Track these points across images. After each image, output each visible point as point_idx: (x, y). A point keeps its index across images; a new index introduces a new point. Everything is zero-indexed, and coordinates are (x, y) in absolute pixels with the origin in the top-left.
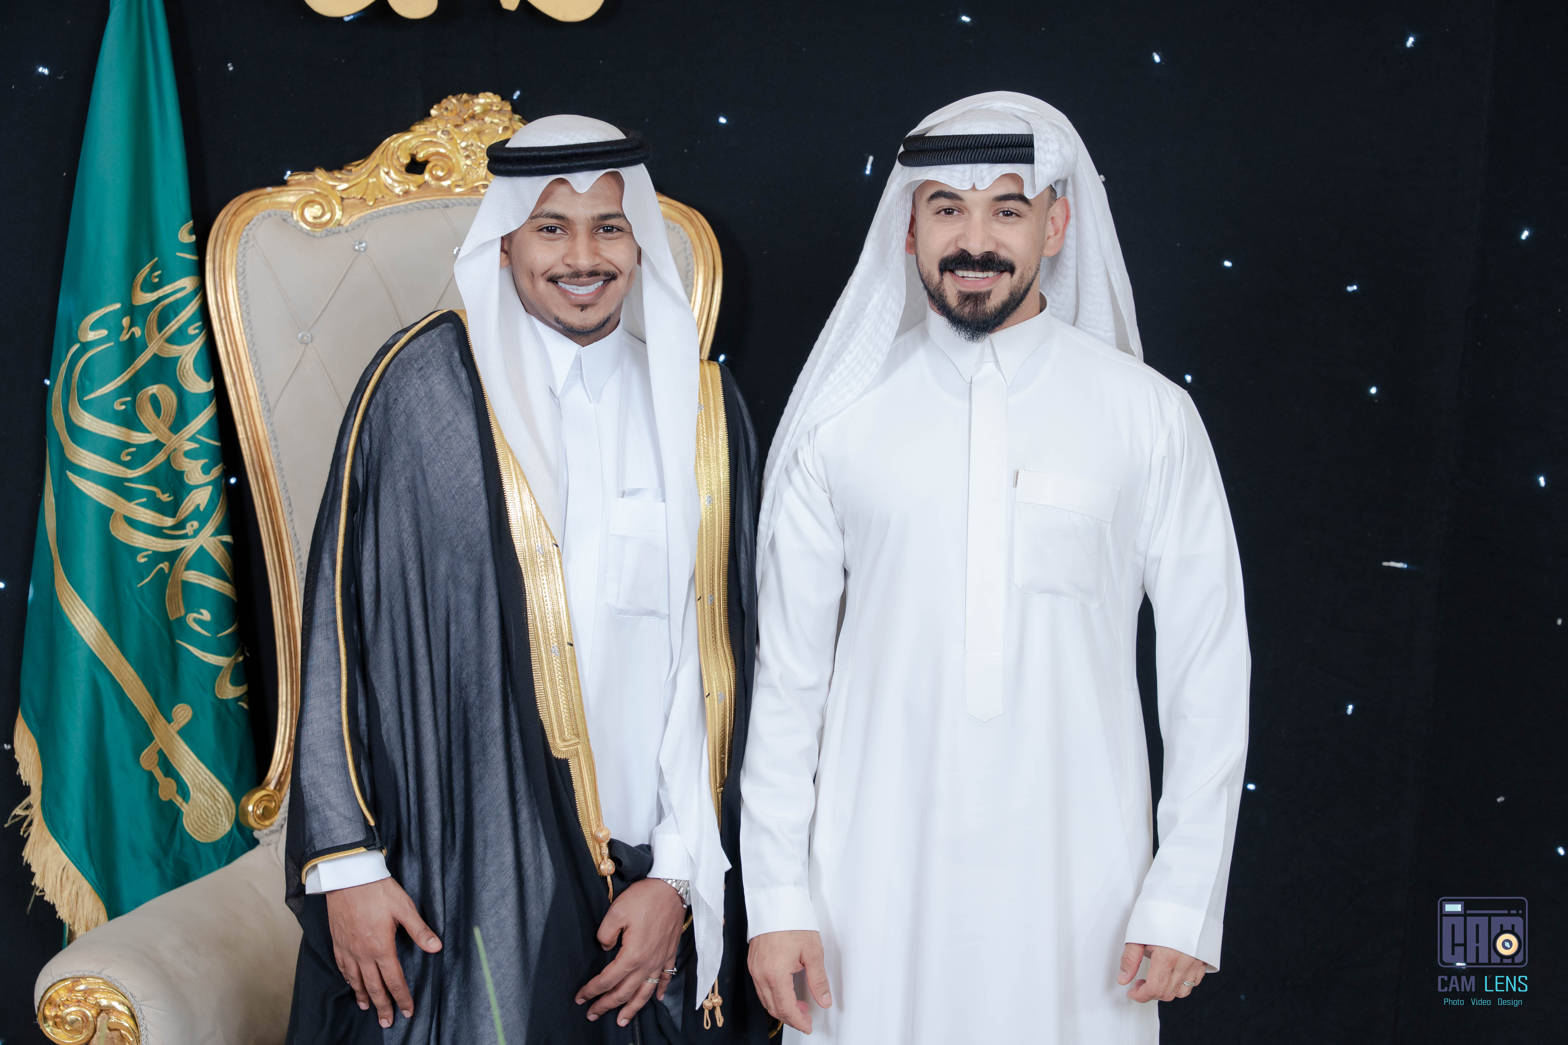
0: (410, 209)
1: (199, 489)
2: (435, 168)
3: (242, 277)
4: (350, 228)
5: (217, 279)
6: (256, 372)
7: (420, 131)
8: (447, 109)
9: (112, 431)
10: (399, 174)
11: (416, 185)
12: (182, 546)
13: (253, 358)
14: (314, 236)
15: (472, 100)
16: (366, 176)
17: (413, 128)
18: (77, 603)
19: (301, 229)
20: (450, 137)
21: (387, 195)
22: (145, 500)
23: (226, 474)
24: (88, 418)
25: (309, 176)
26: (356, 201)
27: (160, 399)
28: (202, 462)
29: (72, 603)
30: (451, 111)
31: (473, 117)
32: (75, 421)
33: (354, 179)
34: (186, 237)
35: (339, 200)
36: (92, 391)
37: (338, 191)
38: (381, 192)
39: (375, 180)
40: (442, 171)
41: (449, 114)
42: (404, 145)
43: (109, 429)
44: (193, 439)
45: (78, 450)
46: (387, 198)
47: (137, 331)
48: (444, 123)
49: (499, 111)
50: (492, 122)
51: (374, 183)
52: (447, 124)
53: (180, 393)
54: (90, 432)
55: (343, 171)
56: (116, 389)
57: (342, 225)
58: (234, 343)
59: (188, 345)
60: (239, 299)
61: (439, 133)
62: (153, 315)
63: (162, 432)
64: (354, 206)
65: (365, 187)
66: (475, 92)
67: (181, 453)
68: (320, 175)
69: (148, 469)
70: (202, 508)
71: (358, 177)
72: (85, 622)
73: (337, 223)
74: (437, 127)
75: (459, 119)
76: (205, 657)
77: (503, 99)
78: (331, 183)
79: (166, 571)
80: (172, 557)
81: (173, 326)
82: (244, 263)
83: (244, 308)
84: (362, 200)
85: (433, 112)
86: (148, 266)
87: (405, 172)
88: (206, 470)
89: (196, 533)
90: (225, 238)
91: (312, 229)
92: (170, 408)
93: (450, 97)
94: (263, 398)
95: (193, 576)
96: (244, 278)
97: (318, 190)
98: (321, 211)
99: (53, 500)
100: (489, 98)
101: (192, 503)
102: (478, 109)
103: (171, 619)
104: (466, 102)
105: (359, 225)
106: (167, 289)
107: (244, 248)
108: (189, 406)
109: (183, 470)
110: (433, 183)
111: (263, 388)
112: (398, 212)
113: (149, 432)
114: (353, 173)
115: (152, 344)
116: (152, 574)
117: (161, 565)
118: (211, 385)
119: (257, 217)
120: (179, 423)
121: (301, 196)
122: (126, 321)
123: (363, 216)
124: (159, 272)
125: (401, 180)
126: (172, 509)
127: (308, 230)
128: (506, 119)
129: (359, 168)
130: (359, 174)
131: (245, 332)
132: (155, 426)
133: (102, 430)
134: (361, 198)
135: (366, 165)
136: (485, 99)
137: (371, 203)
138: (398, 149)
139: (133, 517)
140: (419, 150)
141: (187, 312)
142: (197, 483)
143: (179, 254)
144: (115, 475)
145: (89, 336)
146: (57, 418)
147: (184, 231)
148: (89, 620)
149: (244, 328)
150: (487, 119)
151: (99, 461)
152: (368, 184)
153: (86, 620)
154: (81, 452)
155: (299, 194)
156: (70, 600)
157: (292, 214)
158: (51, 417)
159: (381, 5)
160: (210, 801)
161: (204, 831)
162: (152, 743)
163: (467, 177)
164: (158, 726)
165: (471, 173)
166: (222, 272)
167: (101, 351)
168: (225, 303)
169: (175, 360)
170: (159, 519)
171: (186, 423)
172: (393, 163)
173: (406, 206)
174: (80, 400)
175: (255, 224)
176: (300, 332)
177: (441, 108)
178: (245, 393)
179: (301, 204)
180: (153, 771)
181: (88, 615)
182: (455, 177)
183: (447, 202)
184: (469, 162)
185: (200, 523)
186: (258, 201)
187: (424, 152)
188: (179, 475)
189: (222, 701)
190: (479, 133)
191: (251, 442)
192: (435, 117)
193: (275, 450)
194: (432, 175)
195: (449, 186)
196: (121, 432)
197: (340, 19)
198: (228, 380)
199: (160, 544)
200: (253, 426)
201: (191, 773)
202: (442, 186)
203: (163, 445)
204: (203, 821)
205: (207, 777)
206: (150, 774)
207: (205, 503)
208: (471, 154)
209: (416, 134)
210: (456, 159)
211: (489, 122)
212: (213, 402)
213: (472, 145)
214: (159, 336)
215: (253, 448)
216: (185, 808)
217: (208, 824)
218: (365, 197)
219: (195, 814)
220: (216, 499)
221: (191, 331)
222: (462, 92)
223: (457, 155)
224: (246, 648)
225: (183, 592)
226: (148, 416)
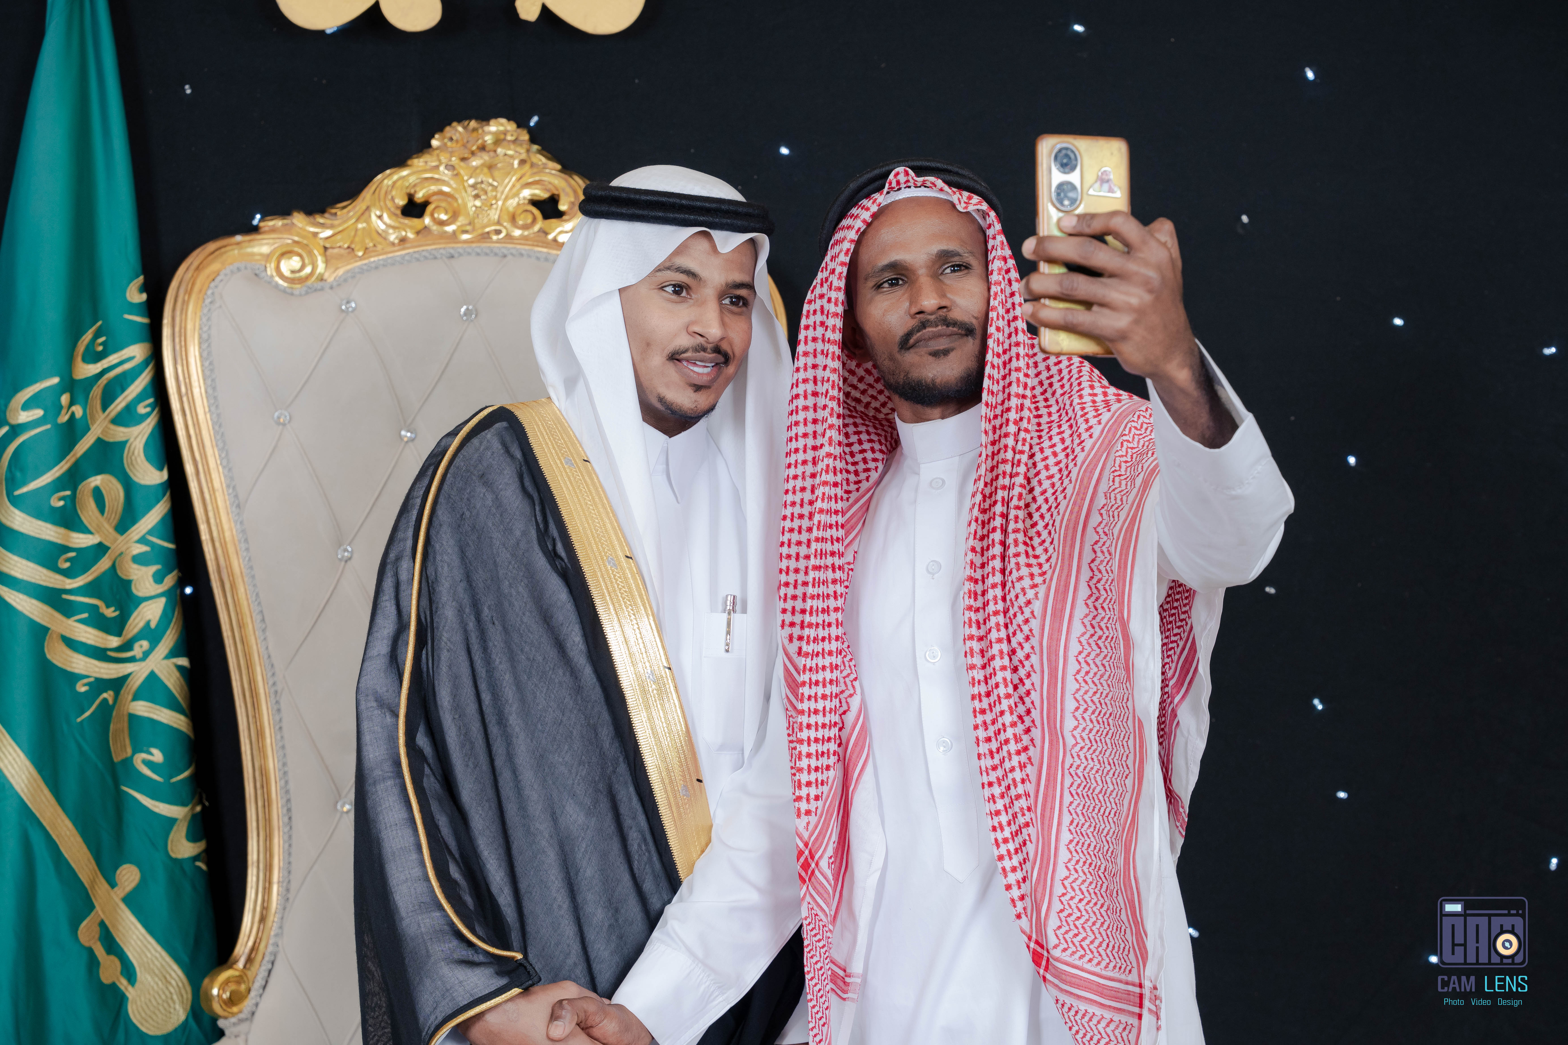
0: (408, 261)
1: (150, 602)
2: (436, 210)
3: (206, 345)
4: (335, 284)
5: (178, 347)
6: (223, 457)
7: (418, 166)
8: (451, 139)
9: (48, 532)
10: (394, 218)
11: (413, 231)
12: (129, 671)
13: (219, 442)
14: (292, 294)
15: (482, 127)
16: (353, 220)
17: (409, 162)
18: (5, 742)
19: (277, 286)
20: (455, 172)
21: (380, 243)
22: (85, 615)
23: (181, 583)
24: (20, 517)
25: (285, 221)
26: (342, 251)
27: (104, 492)
28: (154, 568)
30: (457, 141)
31: (483, 148)
32: (4, 520)
33: (340, 225)
34: (136, 296)
35: (322, 250)
36: (25, 483)
37: (321, 239)
38: (372, 240)
39: (364, 225)
40: (446, 213)
41: (454, 145)
42: (400, 182)
43: (44, 529)
44: (142, 540)
45: (7, 556)
46: (379, 247)
47: (78, 410)
48: (448, 155)
49: (514, 142)
50: (506, 155)
51: (364, 228)
52: (451, 157)
53: (128, 484)
54: (22, 534)
55: (326, 215)
56: (53, 481)
57: (326, 280)
58: (197, 424)
59: (138, 427)
60: (203, 371)
61: (442, 168)
62: (96, 391)
63: (106, 532)
64: (340, 257)
65: (353, 233)
66: (485, 117)
67: (129, 558)
68: (299, 219)
69: (90, 578)
70: (153, 625)
71: (345, 222)
72: (15, 766)
73: (320, 277)
74: (440, 161)
75: (466, 151)
76: (155, 806)
77: (519, 126)
78: (312, 229)
79: (111, 702)
80: (117, 684)
81: (119, 404)
82: (210, 328)
83: (209, 382)
84: (349, 250)
85: (435, 143)
86: (90, 331)
87: (400, 216)
88: (158, 578)
89: (146, 655)
90: (186, 298)
91: (290, 286)
92: (116, 504)
93: (455, 124)
94: (231, 491)
95: (141, 708)
96: (209, 346)
97: (296, 239)
98: (300, 264)
100: (502, 125)
101: (142, 619)
102: (489, 139)
103: (115, 760)
104: (475, 130)
105: (345, 280)
106: (113, 359)
107: (210, 310)
108: (139, 500)
109: (131, 578)
110: (435, 228)
111: (232, 479)
112: (393, 264)
113: (91, 533)
114: (338, 217)
115: (95, 426)
116: (94, 706)
117: (105, 695)
118: (164, 476)
119: (224, 271)
120: (125, 522)
121: (276, 245)
122: (65, 399)
123: (351, 269)
124: (103, 339)
125: (397, 225)
126: (116, 626)
127: (285, 288)
128: (523, 151)
129: (345, 211)
130: (345, 219)
131: (210, 411)
132: (98, 526)
133: (37, 531)
134: (349, 247)
135: (354, 207)
136: (498, 126)
137: (360, 254)
138: (392, 187)
139: (72, 637)
140: (417, 189)
141: (137, 387)
142: (148, 595)
143: (127, 316)
144: (51, 585)
145: (20, 417)
147: (133, 288)
148: (19, 763)
149: (209, 407)
150: (500, 150)
151: (33, 568)
152: (357, 230)
153: (16, 763)
154: (11, 559)
155: (273, 244)
157: (266, 267)
159: (374, 14)
160: (160, 983)
161: (153, 1020)
162: (93, 914)
163: (476, 221)
164: (99, 892)
165: (480, 216)
166: (183, 339)
167: (35, 435)
168: (186, 376)
169: (122, 445)
170: (102, 638)
171: (134, 521)
172: (386, 205)
173: (403, 257)
174: (9, 495)
175: (222, 281)
176: (276, 411)
177: (444, 138)
178: (210, 485)
179: (277, 255)
180: (93, 947)
181: (18, 756)
182: (461, 220)
183: (452, 251)
184: (478, 203)
185: (151, 643)
186: (225, 252)
187: (424, 191)
188: (126, 584)
189: (176, 861)
190: (491, 167)
191: (217, 544)
192: (437, 148)
193: (245, 554)
194: (434, 219)
195: (454, 232)
196: (59, 534)
197: (322, 33)
198: (189, 469)
199: (104, 668)
200: (219, 524)
201: (138, 950)
202: (446, 232)
203: (108, 548)
204: (152, 1008)
205: (158, 955)
206: (90, 951)
207: (157, 618)
208: (481, 193)
209: (414, 169)
210: (463, 199)
211: (502, 154)
212: (168, 494)
213: (482, 182)
214: (103, 416)
215: (219, 552)
216: (131, 993)
217: (157, 1012)
218: (353, 246)
219: (143, 999)
220: (170, 615)
221: (142, 409)
222: (470, 118)
223: (464, 194)
224: (204, 796)
225: (130, 728)
226: (90, 513)
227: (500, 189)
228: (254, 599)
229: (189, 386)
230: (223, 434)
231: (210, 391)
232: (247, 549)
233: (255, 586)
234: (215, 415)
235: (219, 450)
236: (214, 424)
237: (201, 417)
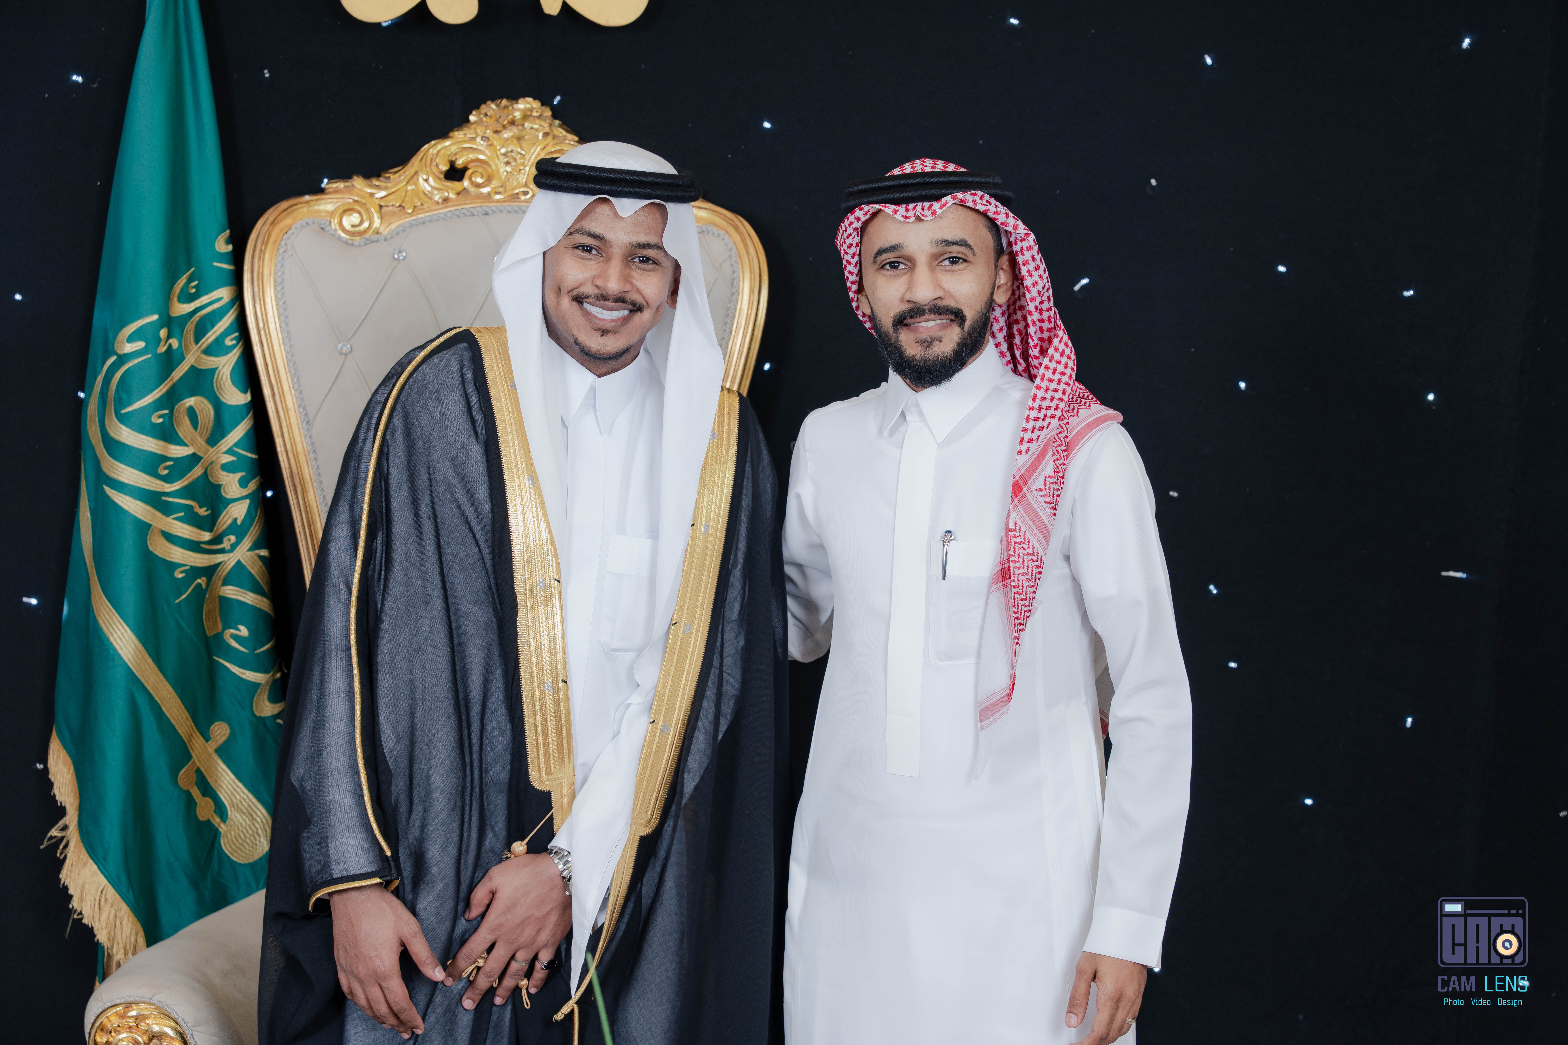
0: (450, 217)
1: (237, 503)
2: (474, 175)
3: (280, 287)
4: (389, 236)
5: (256, 289)
6: (295, 383)
7: (458, 138)
8: (486, 115)
9: (150, 444)
10: (438, 181)
11: (454, 192)
12: (219, 560)
13: (292, 370)
14: (353, 245)
15: (512, 105)
16: (404, 183)
17: (451, 134)
18: (115, 620)
19: (340, 238)
20: (490, 143)
21: (426, 202)
22: (182, 514)
23: (263, 488)
24: (126, 431)
25: (347, 184)
26: (395, 209)
27: (197, 411)
28: (240, 475)
29: (109, 619)
30: (491, 117)
31: (513, 123)
32: (112, 434)
33: (392, 187)
34: (223, 247)
35: (378, 208)
36: (130, 404)
37: (377, 198)
38: (420, 200)
39: (413, 187)
40: (482, 177)
41: (489, 120)
42: (443, 151)
43: (146, 442)
44: (230, 452)
45: (114, 464)
46: (426, 206)
47: (175, 343)
48: (483, 129)
49: (539, 117)
50: (532, 128)
51: (413, 190)
52: (486, 130)
53: (218, 405)
54: (128, 446)
55: (381, 179)
56: (153, 402)
57: (381, 233)
58: (273, 354)
59: (225, 357)
60: (278, 309)
61: (478, 139)
62: (190, 326)
63: (199, 445)
64: (393, 214)
65: (403, 194)
66: (515, 97)
67: (218, 466)
68: (358, 182)
69: (186, 483)
70: (239, 522)
71: (397, 184)
72: (123, 639)
73: (376, 231)
74: (476, 133)
75: (499, 125)
76: (242, 673)
77: (543, 104)
78: (369, 191)
79: (204, 587)
80: (210, 571)
81: (211, 337)
82: (283, 273)
83: (283, 318)
84: (401, 208)
85: (472, 118)
86: (185, 276)
87: (443, 179)
88: (243, 483)
89: (233, 547)
90: (263, 248)
91: (351, 238)
92: (207, 421)
93: (489, 102)
94: (302, 410)
95: (230, 592)
96: (283, 288)
97: (356, 198)
98: (359, 220)
99: (89, 515)
100: (529, 103)
101: (230, 517)
102: (518, 115)
103: (208, 635)
104: (506, 107)
105: (397, 234)
106: (204, 300)
107: (283, 258)
108: (226, 417)
109: (220, 483)
110: (472, 189)
111: (303, 400)
112: (437, 220)
113: (186, 445)
114: (391, 180)
115: (189, 356)
116: (190, 590)
117: (199, 581)
118: (248, 397)
119: (295, 225)
120: (215, 436)
121: (339, 204)
122: (163, 333)
123: (402, 224)
124: (196, 283)
125: (441, 187)
126: (209, 523)
127: (347, 239)
128: (546, 125)
129: (397, 175)
130: (397, 182)
131: (284, 343)
132: (192, 439)
133: (140, 443)
134: (400, 206)
135: (405, 172)
136: (525, 104)
137: (410, 211)
138: (437, 155)
139: (171, 532)
140: (458, 157)
141: (224, 323)
142: (235, 497)
143: (216, 264)
144: (152, 489)
145: (126, 348)
146: (93, 431)
147: (221, 240)
148: (127, 637)
149: (283, 339)
150: (527, 125)
151: (137, 475)
152: (407, 191)
153: (124, 637)
154: (119, 467)
155: (336, 203)
156: (107, 616)
157: (330, 222)
158: (86, 430)
159: (421, 11)
160: (247, 820)
161: (242, 851)
162: (190, 763)
163: (507, 184)
164: (196, 745)
165: (511, 180)
166: (261, 282)
167: (139, 363)
168: (264, 313)
169: (213, 371)
170: (196, 533)
171: (223, 435)
172: (431, 170)
173: (446, 214)
174: (117, 413)
175: (293, 233)
176: (340, 343)
177: (480, 114)
178: (284, 405)
179: (340, 212)
180: (191, 790)
181: (126, 631)
182: (495, 183)
183: (487, 209)
184: (509, 169)
185: (237, 538)
186: (296, 210)
187: (464, 158)
188: (216, 489)
189: (260, 719)
190: (519, 139)
191: (291, 455)
192: (474, 123)
193: (314, 463)
194: (472, 183)
195: (489, 193)
196: (159, 446)
197: (378, 25)
198: (266, 391)
199: (198, 558)
200: (292, 438)
201: (229, 793)
202: (482, 193)
203: (201, 458)
204: (240, 841)
205: (245, 797)
206: (188, 794)
207: (243, 517)
208: (511, 160)
209: (455, 140)
210: (496, 165)
211: (529, 128)
212: (251, 413)
213: (512, 151)
214: (196, 348)
215: (292, 461)
216: (223, 828)
217: (245, 844)
218: (404, 205)
219: (233, 833)
220: (253, 513)
221: (229, 342)
222: (502, 97)
223: (497, 161)
224: (283, 664)
225: (220, 607)
226: (186, 429)
227: (527, 157)
228: (322, 501)
229: (266, 322)
230: (294, 362)
231: (284, 326)
232: (316, 459)
233: (322, 489)
234: (288, 347)
235: (291, 376)
236: (287, 353)
237: (276, 348)
